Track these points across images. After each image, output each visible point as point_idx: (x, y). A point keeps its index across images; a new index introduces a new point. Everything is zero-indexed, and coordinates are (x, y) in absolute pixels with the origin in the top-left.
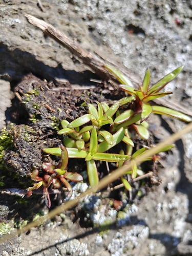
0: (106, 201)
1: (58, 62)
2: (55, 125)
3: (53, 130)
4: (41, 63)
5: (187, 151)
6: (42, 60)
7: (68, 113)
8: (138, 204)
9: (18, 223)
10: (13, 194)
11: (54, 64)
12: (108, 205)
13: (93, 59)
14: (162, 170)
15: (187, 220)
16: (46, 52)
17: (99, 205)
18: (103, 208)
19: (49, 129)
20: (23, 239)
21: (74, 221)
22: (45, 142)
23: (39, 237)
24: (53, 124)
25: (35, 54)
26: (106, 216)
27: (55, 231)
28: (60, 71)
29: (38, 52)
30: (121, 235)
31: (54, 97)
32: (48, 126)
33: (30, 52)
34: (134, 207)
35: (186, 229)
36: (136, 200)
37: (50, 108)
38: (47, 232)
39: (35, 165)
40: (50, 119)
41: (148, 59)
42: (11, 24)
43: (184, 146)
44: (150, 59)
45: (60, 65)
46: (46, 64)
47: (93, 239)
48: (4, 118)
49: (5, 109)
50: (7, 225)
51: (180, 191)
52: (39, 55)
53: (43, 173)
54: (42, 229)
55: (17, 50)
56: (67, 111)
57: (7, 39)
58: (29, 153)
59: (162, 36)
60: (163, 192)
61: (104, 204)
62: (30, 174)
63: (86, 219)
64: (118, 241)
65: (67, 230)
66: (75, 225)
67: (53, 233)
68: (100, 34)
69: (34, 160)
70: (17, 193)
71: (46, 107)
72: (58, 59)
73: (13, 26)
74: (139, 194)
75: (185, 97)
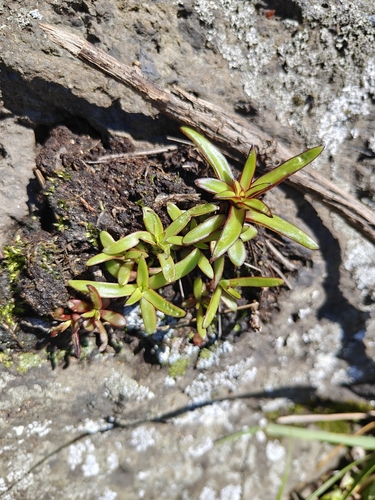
0: (185, 330)
1: (112, 98)
2: (92, 238)
3: (89, 244)
4: (83, 101)
5: (347, 259)
6: (84, 95)
7: (114, 214)
8: (233, 342)
9: (52, 353)
10: (36, 326)
11: (106, 102)
12: (186, 337)
13: (169, 102)
14: (287, 293)
15: (340, 356)
16: (90, 78)
17: (172, 337)
18: (178, 342)
19: (82, 242)
20: (59, 373)
21: (136, 351)
22: (78, 260)
23: (81, 373)
24: (88, 235)
25: (71, 86)
26: (180, 353)
27: (105, 366)
28: (115, 115)
29: (74, 82)
30: (205, 378)
31: (97, 178)
32: (80, 239)
33: (60, 81)
34: (227, 344)
35: (337, 367)
36: (231, 336)
37: (87, 205)
38: (92, 367)
39: (57, 304)
40: (83, 226)
41: (301, 74)
42: (24, 24)
43: (343, 251)
44: (306, 72)
45: (116, 103)
46: (92, 101)
47: (160, 381)
48: (26, 199)
49: (27, 182)
50: (36, 357)
51: (328, 318)
52: (77, 86)
53: (69, 312)
54: (85, 362)
55: (37, 80)
56: (114, 210)
57: (18, 59)
58: (49, 284)
59: (343, 18)
60: (290, 320)
61: (180, 336)
62: (51, 313)
63: (153, 351)
64: (201, 384)
65: (123, 364)
66: (137, 357)
67: (101, 367)
68: (202, 23)
69: (55, 296)
70: (41, 326)
71: (80, 202)
72: (112, 93)
73: (28, 28)
74: (236, 328)
75: (368, 154)
